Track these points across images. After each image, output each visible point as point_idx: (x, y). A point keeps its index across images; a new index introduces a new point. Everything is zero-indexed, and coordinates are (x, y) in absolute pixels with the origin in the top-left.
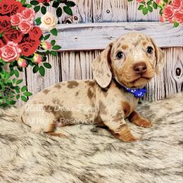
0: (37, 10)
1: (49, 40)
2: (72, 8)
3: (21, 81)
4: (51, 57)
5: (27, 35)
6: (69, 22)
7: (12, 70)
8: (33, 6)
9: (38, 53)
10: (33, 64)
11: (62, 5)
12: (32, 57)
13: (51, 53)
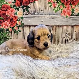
0: (16, 9)
1: (20, 21)
2: (29, 9)
3: (10, 36)
4: (21, 28)
5: (12, 19)
6: (28, 15)
7: (7, 32)
8: (14, 8)
9: (16, 26)
10: (14, 30)
11: (25, 8)
12: (14, 27)
13: (21, 26)
